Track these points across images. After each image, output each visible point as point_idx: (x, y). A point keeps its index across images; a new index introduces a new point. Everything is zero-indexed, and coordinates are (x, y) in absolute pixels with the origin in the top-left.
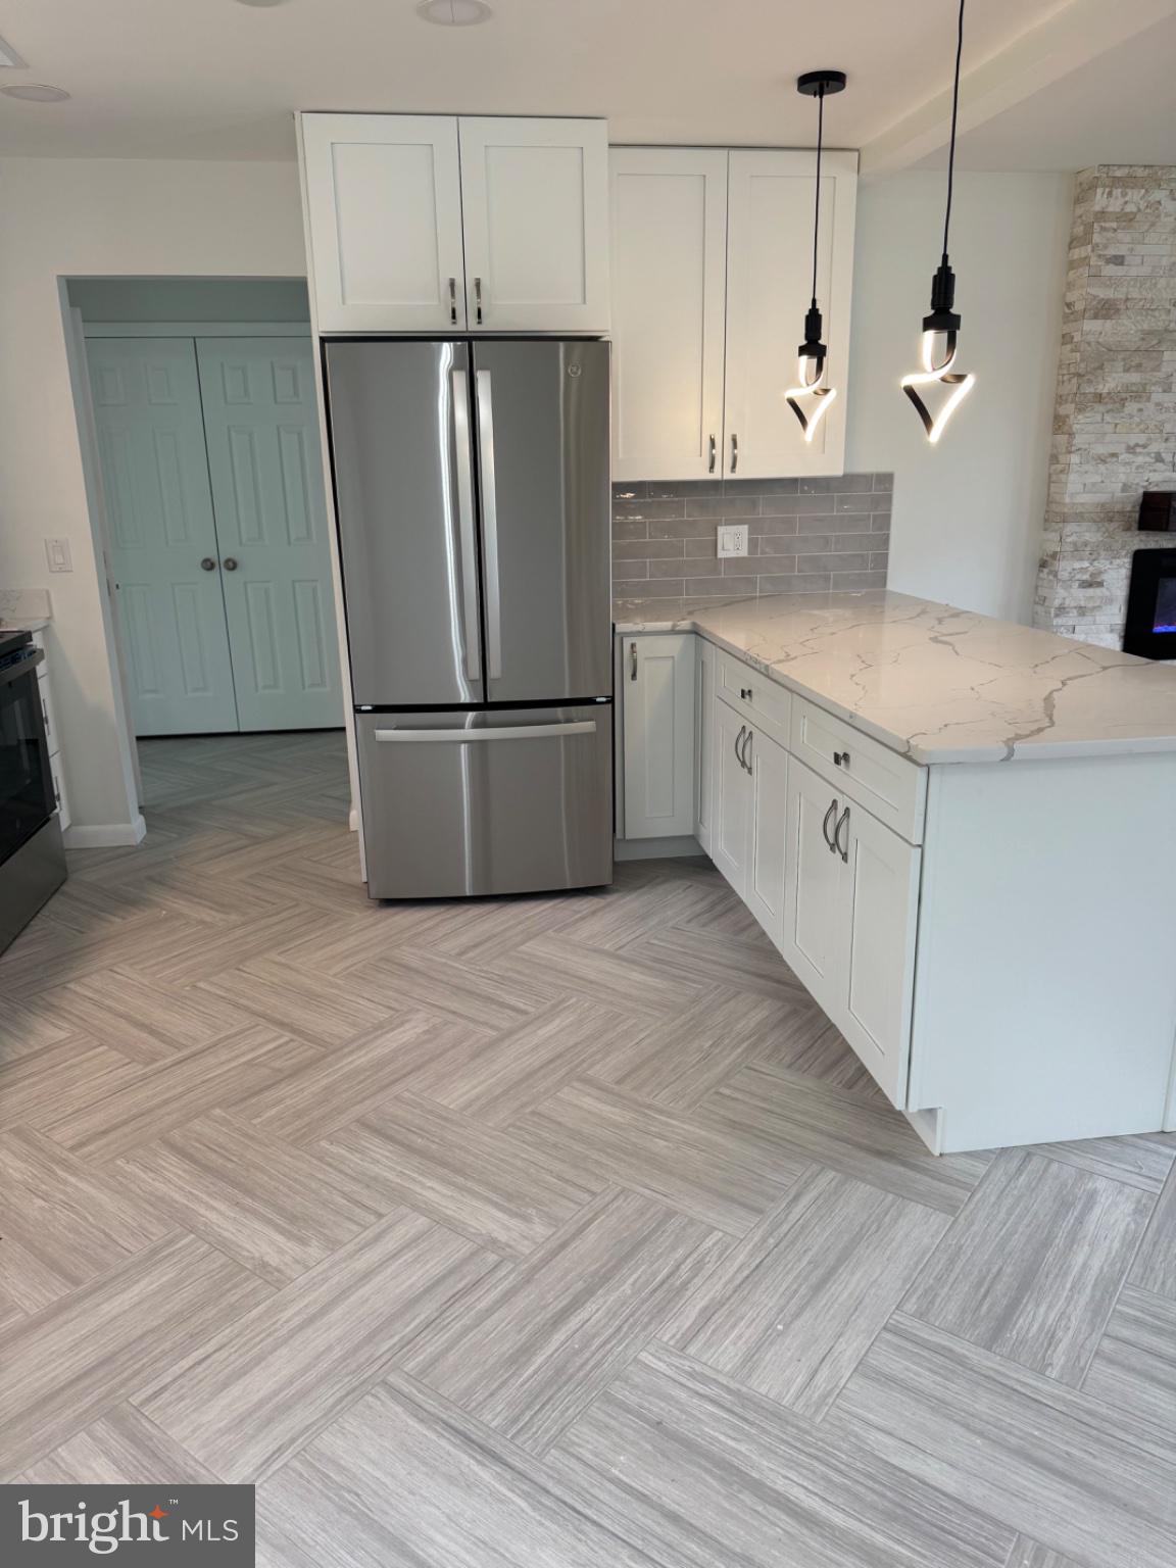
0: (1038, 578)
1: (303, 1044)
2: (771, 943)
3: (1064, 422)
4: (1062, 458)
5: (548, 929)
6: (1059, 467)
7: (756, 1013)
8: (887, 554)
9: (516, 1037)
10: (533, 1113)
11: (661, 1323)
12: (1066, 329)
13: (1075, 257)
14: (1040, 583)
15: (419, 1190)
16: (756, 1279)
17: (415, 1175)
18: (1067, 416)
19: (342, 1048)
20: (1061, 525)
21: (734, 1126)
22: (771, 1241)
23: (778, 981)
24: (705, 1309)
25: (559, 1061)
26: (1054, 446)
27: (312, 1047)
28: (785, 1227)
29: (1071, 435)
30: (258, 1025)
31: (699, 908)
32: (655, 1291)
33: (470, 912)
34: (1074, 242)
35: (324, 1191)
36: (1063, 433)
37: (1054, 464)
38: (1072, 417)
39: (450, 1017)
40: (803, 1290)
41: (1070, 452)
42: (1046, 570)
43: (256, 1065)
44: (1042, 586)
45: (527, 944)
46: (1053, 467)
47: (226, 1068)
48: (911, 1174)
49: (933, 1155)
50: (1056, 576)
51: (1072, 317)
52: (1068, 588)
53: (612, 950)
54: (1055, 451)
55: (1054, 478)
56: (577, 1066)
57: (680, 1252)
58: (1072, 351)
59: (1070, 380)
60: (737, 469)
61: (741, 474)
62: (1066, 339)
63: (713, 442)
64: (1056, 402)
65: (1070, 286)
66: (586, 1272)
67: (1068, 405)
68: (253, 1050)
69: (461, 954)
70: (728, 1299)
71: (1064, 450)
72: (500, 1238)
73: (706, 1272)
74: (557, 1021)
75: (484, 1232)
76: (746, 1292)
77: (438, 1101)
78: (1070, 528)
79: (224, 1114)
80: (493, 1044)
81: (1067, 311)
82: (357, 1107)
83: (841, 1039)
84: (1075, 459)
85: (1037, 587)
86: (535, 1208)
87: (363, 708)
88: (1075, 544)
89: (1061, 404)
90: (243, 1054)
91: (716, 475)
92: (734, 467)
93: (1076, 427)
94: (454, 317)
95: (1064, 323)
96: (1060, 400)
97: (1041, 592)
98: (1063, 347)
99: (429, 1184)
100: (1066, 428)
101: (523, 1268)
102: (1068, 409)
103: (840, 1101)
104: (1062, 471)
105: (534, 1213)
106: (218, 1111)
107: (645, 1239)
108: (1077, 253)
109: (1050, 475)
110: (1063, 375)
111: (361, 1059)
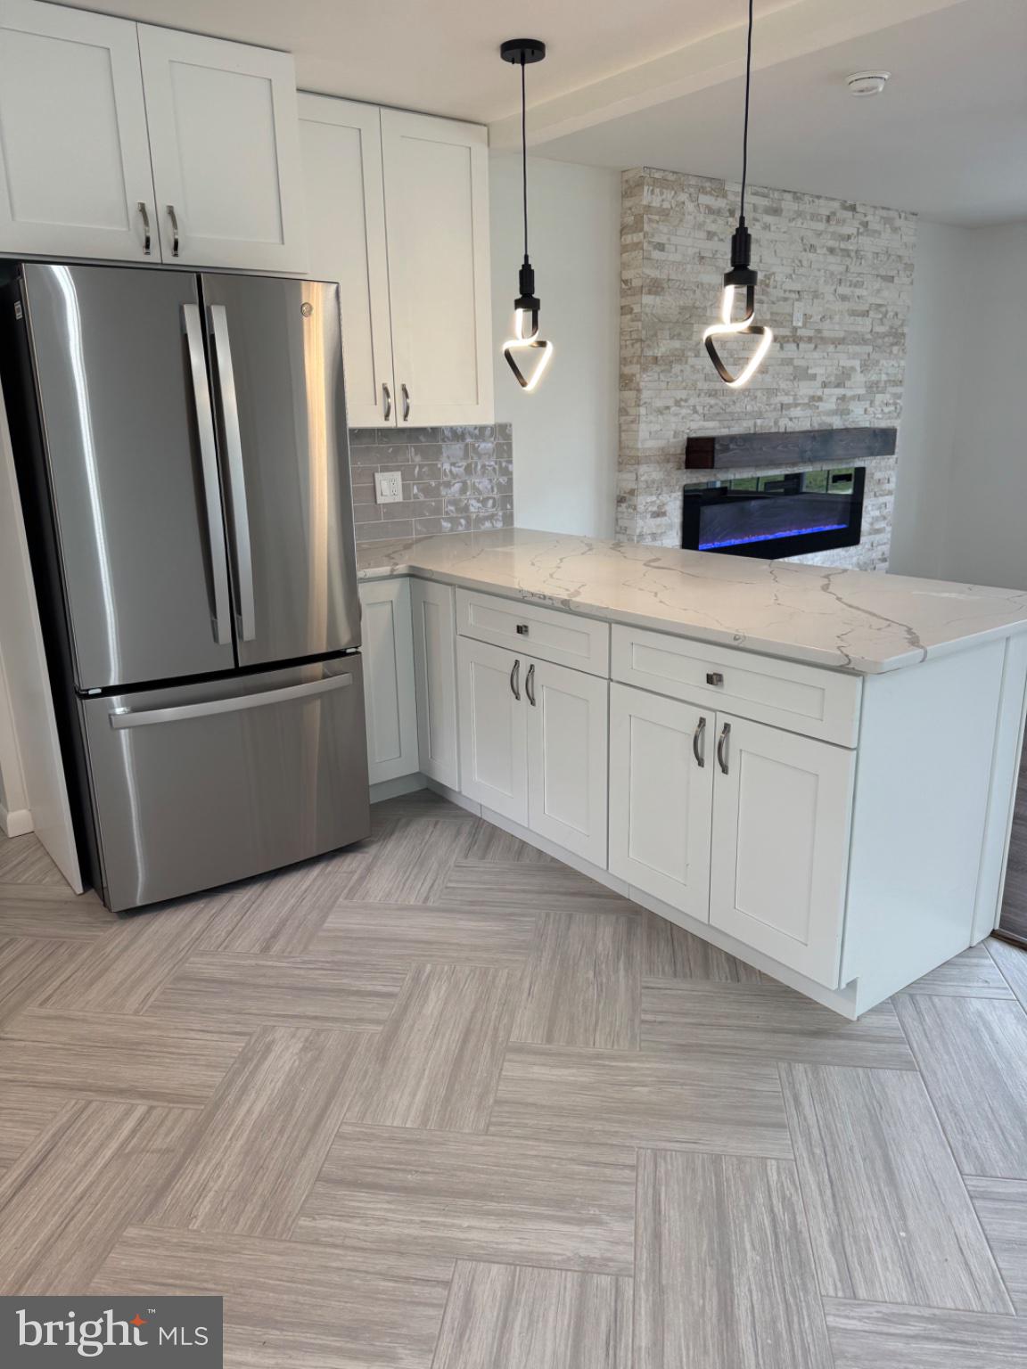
0: (617, 512)
1: (171, 1109)
2: (553, 860)
3: (631, 381)
4: (632, 411)
5: (337, 898)
6: (630, 418)
7: (606, 934)
8: (512, 496)
9: (406, 1025)
10: (498, 1102)
11: (813, 1278)
12: (625, 302)
13: (628, 242)
14: (620, 516)
15: (461, 1236)
16: (842, 1194)
17: (440, 1219)
18: (634, 375)
19: (222, 1099)
20: (636, 466)
21: (685, 1050)
22: (818, 1151)
23: (592, 896)
24: (832, 1244)
25: (473, 1039)
26: (621, 401)
27: (185, 1109)
28: (815, 1132)
29: (639, 391)
30: (90, 1102)
31: (462, 840)
32: (777, 1246)
33: (236, 900)
34: (623, 230)
35: (357, 1282)
36: (631, 390)
37: (623, 417)
38: (638, 376)
39: (317, 1024)
40: (885, 1190)
41: (639, 406)
42: (624, 505)
43: (130, 1154)
44: (622, 518)
45: (329, 920)
46: (623, 418)
47: (94, 1172)
48: (854, 1043)
49: (851, 1021)
50: (635, 509)
51: (629, 292)
52: (643, 518)
53: (420, 903)
54: (623, 405)
55: (624, 428)
56: (495, 1035)
57: (760, 1198)
58: (633, 320)
59: (633, 345)
60: (409, 417)
61: (413, 422)
62: (625, 310)
63: (386, 390)
64: (621, 364)
65: (624, 266)
66: (703, 1255)
67: (634, 366)
68: (110, 1136)
69: (266, 949)
70: (840, 1225)
71: (633, 404)
72: (592, 1255)
73: (799, 1206)
74: (433, 996)
75: (569, 1254)
76: (846, 1212)
77: (388, 1123)
78: (643, 469)
79: (144, 1232)
80: (390, 1038)
81: (624, 286)
82: (304, 1163)
83: (689, 935)
84: (643, 411)
85: (617, 520)
86: (594, 1206)
87: (91, 692)
88: (647, 482)
89: (625, 365)
90: (102, 1146)
91: (391, 424)
92: (406, 416)
93: (642, 384)
94: (147, 246)
95: (622, 297)
96: (624, 361)
97: (621, 523)
98: (623, 317)
99: (466, 1224)
100: (633, 385)
101: (644, 1278)
102: (633, 369)
103: (744, 995)
104: (632, 422)
105: (597, 1212)
106: (131, 1232)
107: (719, 1194)
108: (629, 239)
109: (620, 425)
110: (626, 341)
111: (258, 1103)
